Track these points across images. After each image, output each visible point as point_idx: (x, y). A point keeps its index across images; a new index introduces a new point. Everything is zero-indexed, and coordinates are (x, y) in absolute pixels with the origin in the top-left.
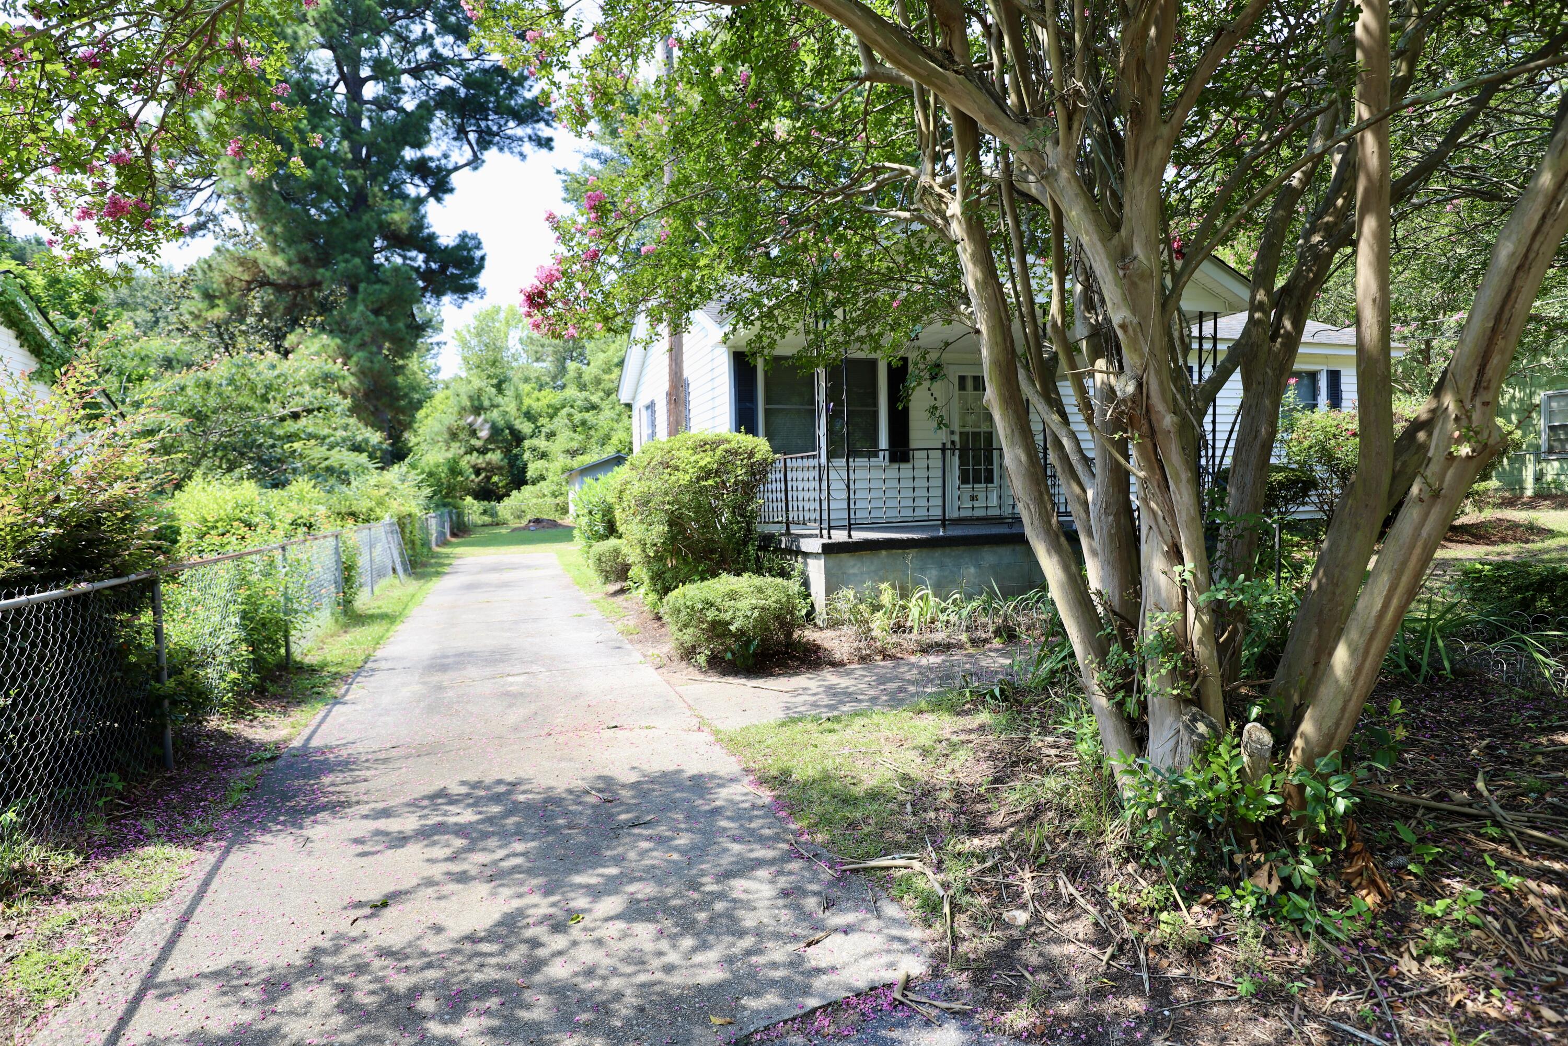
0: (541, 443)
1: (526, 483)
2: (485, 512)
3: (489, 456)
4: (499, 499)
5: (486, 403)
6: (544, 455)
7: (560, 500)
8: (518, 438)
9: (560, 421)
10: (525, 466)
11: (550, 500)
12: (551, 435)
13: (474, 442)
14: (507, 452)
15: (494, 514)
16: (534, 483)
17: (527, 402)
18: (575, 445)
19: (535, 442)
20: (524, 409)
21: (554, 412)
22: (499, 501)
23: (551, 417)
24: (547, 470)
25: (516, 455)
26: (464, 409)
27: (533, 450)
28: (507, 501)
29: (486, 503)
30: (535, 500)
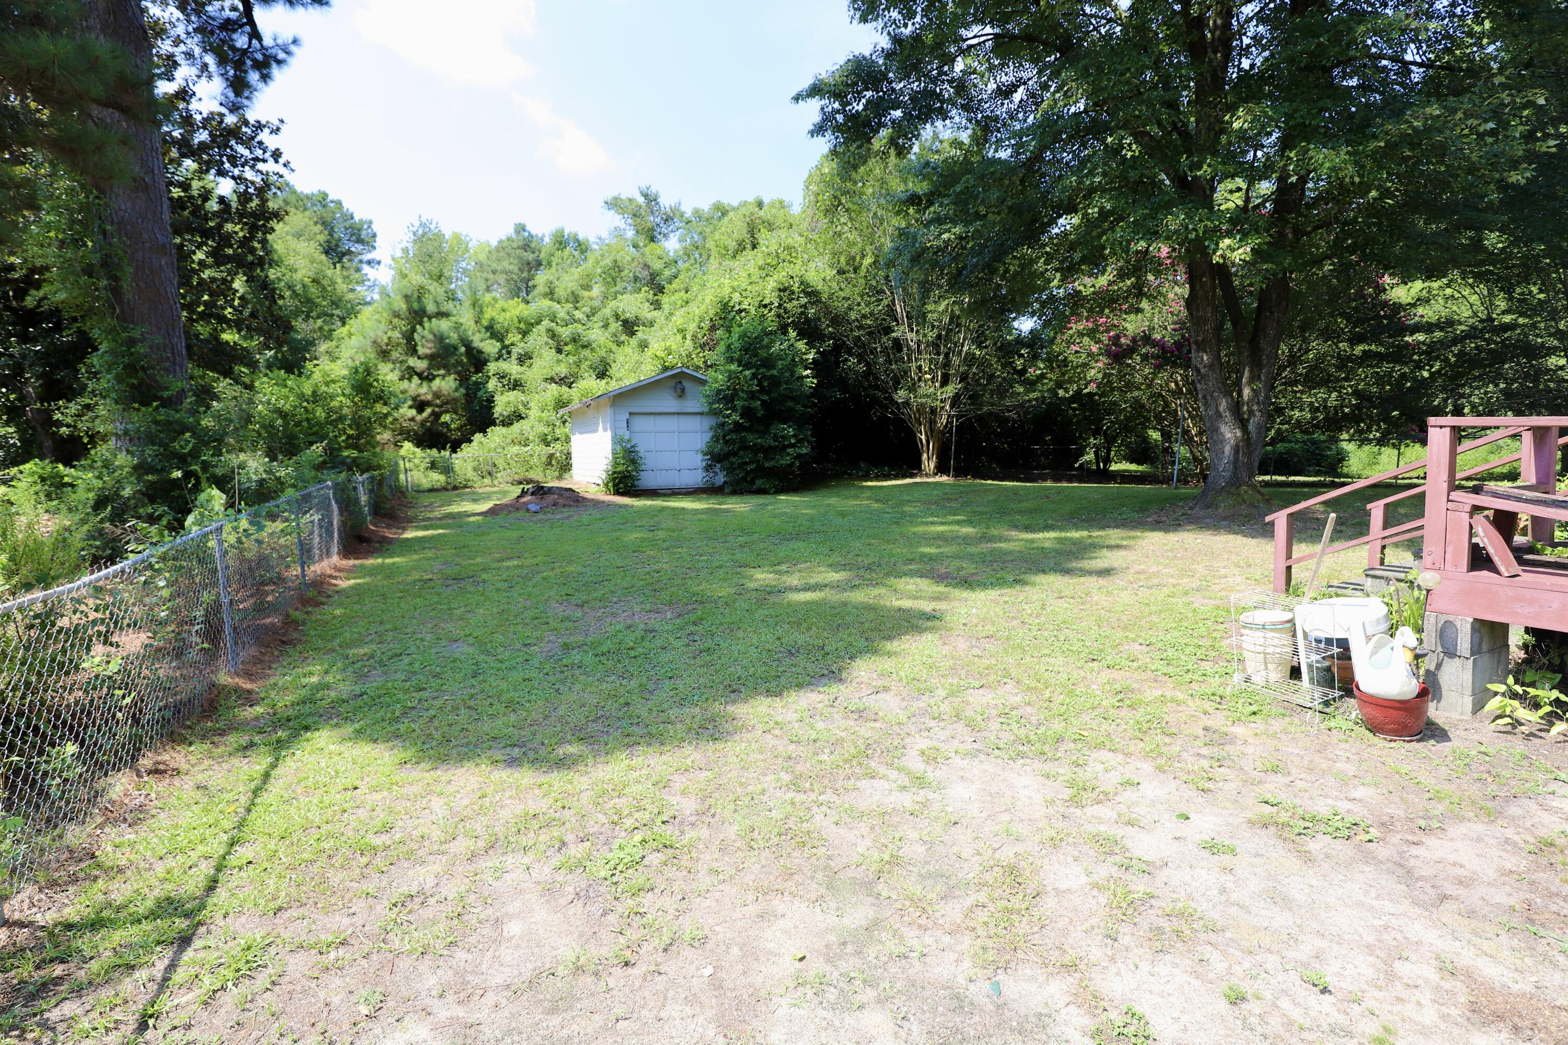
0: (512, 368)
1: (494, 423)
2: (433, 466)
3: (437, 383)
4: (455, 447)
5: (431, 308)
6: (516, 385)
7: (555, 448)
8: (478, 361)
9: (538, 338)
10: (490, 400)
11: (539, 449)
12: (525, 358)
13: (413, 362)
14: (463, 380)
15: (447, 469)
16: (507, 422)
17: (489, 314)
18: (562, 370)
19: (503, 366)
20: (485, 322)
21: (526, 328)
22: (454, 451)
23: (525, 334)
24: (526, 405)
25: (477, 383)
26: (396, 315)
27: (502, 376)
28: (467, 451)
29: (434, 452)
30: (515, 449)
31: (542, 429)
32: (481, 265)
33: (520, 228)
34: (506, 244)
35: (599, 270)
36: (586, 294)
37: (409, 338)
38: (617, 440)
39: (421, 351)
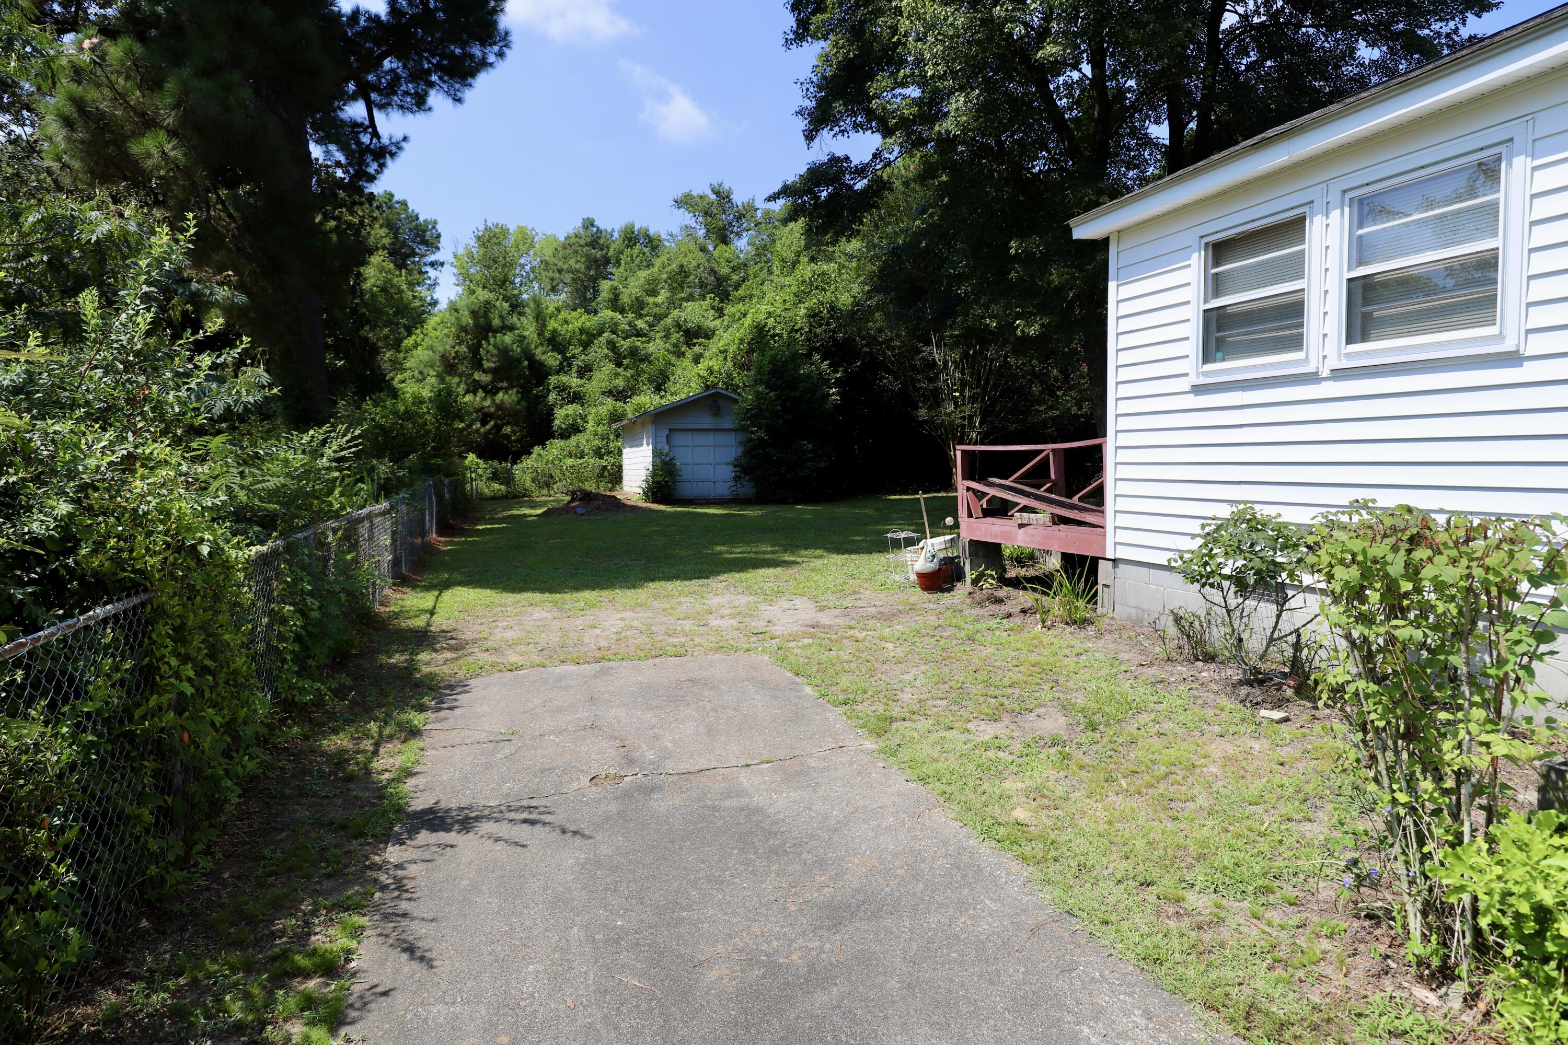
0: (573, 381)
1: (552, 436)
2: (495, 477)
3: (500, 396)
4: (515, 460)
5: (496, 322)
6: (577, 398)
7: (607, 461)
8: (540, 373)
9: (599, 350)
10: (550, 413)
11: (593, 462)
12: (585, 371)
13: (477, 376)
14: (525, 393)
15: (508, 479)
16: (565, 435)
17: (552, 325)
18: (620, 383)
19: (564, 378)
20: (547, 335)
21: (588, 338)
22: (514, 462)
23: (586, 345)
24: (584, 418)
25: (537, 397)
26: (463, 329)
27: (562, 388)
28: (528, 462)
29: (496, 463)
30: (570, 462)
31: (597, 442)
32: (547, 263)
33: (589, 223)
34: (573, 240)
35: (665, 276)
36: (651, 300)
37: (475, 350)
38: (656, 454)
39: (486, 365)
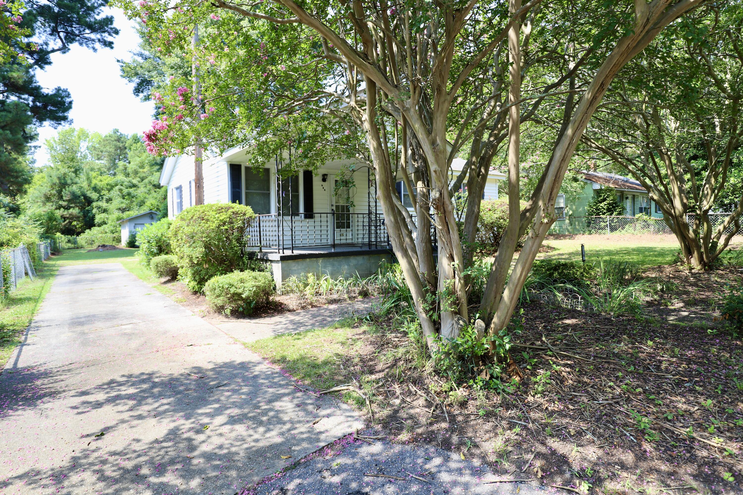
0: (103, 204)
1: (94, 225)
2: (69, 241)
3: (71, 211)
4: (78, 234)
5: (69, 182)
6: (105, 211)
7: (116, 235)
9: (115, 193)
10: (94, 216)
11: (110, 235)
12: (109, 200)
13: (61, 202)
14: (82, 208)
15: (75, 242)
16: (99, 225)
17: (94, 182)
18: (124, 206)
19: (100, 203)
20: (93, 185)
21: (111, 188)
22: (78, 235)
23: (109, 190)
24: (107, 219)
25: (88, 210)
26: (55, 184)
27: (99, 208)
28: (83, 236)
29: (69, 236)
30: (100, 235)
31: (112, 228)
32: (95, 147)
35: (147, 161)
37: (60, 192)
39: (64, 198)
